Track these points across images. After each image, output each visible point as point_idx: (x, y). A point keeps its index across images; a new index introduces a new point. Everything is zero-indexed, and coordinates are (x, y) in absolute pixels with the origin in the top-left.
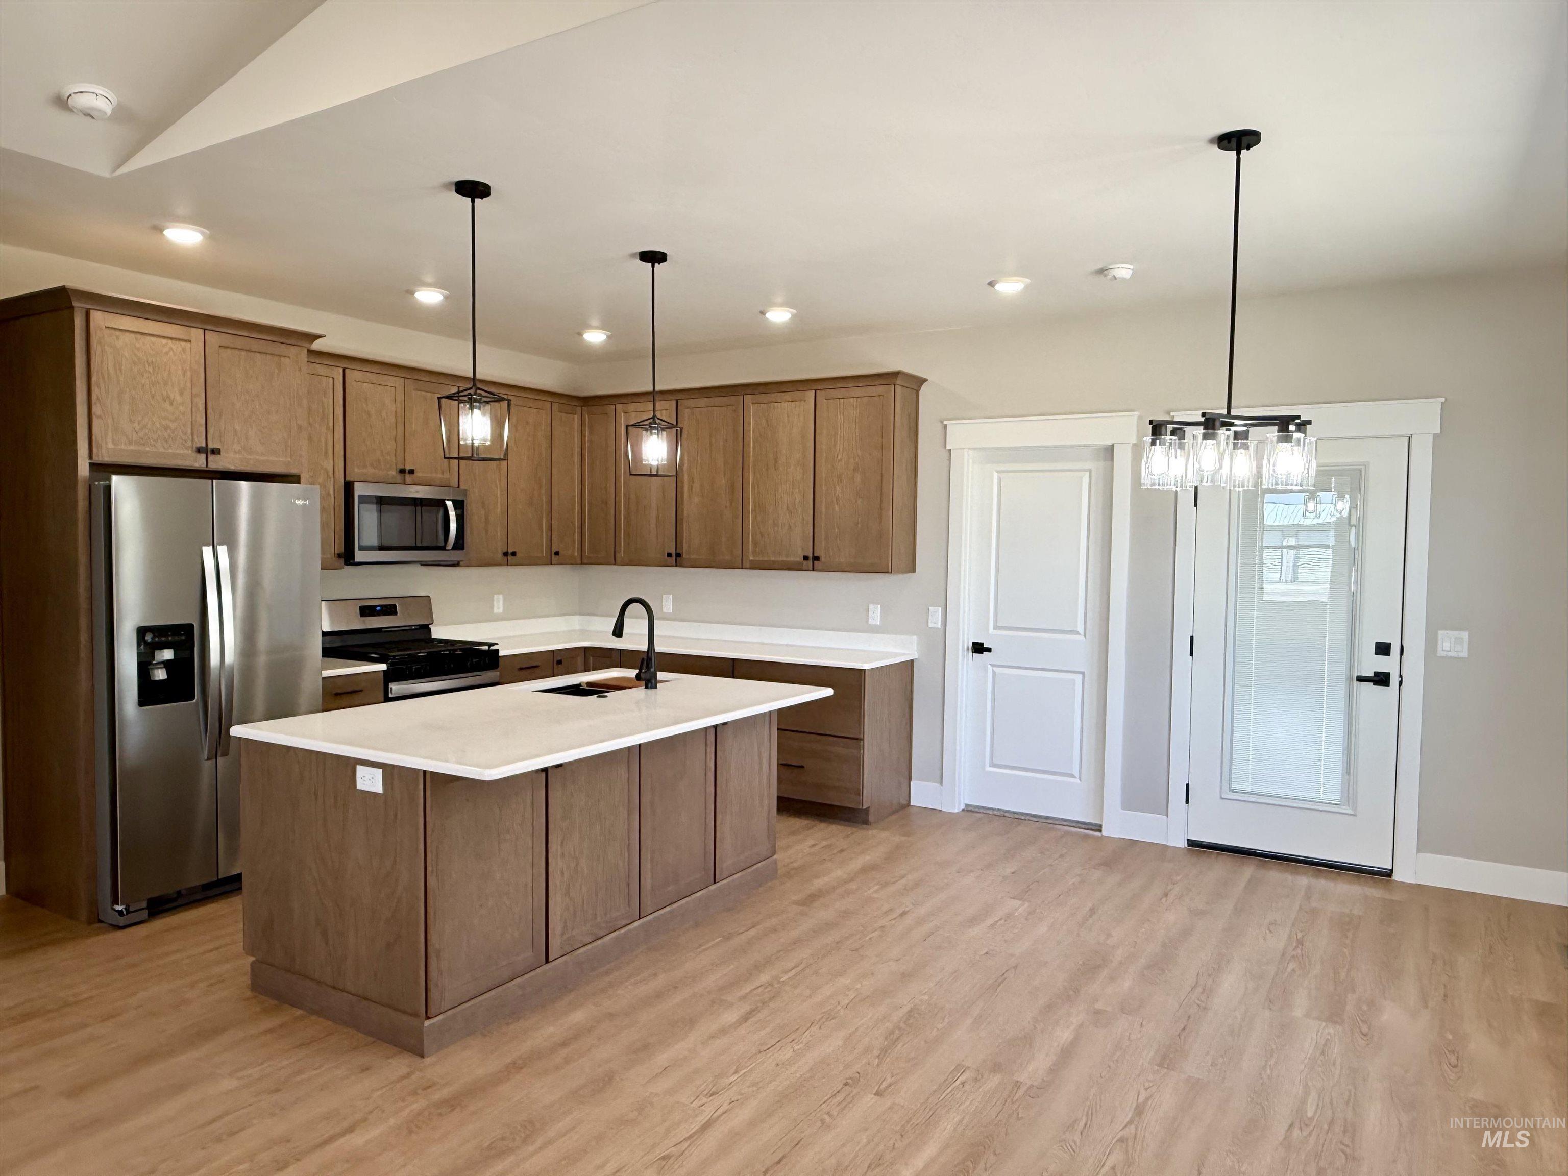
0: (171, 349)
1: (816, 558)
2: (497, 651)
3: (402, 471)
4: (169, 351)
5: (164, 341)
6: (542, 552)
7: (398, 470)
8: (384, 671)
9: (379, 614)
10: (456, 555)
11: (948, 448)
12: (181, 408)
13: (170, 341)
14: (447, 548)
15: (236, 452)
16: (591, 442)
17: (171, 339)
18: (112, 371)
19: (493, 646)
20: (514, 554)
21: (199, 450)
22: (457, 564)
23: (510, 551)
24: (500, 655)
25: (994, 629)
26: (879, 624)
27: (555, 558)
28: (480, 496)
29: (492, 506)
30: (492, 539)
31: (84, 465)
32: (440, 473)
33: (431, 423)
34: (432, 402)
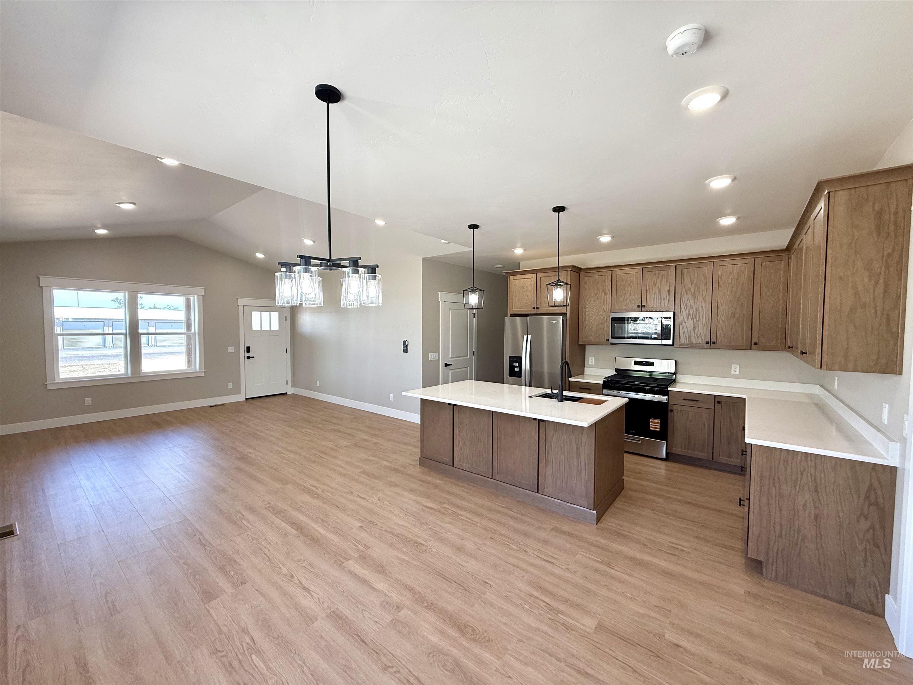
0: (528, 281)
3: (639, 306)
5: (526, 279)
9: (644, 365)
10: (665, 342)
12: (530, 297)
18: (514, 290)
20: (714, 343)
21: (533, 308)
23: (712, 341)
24: (669, 389)
26: (886, 424)
27: (753, 347)
28: (689, 314)
29: (699, 318)
30: (699, 335)
31: (509, 315)
32: (663, 305)
33: (658, 284)
34: (659, 275)
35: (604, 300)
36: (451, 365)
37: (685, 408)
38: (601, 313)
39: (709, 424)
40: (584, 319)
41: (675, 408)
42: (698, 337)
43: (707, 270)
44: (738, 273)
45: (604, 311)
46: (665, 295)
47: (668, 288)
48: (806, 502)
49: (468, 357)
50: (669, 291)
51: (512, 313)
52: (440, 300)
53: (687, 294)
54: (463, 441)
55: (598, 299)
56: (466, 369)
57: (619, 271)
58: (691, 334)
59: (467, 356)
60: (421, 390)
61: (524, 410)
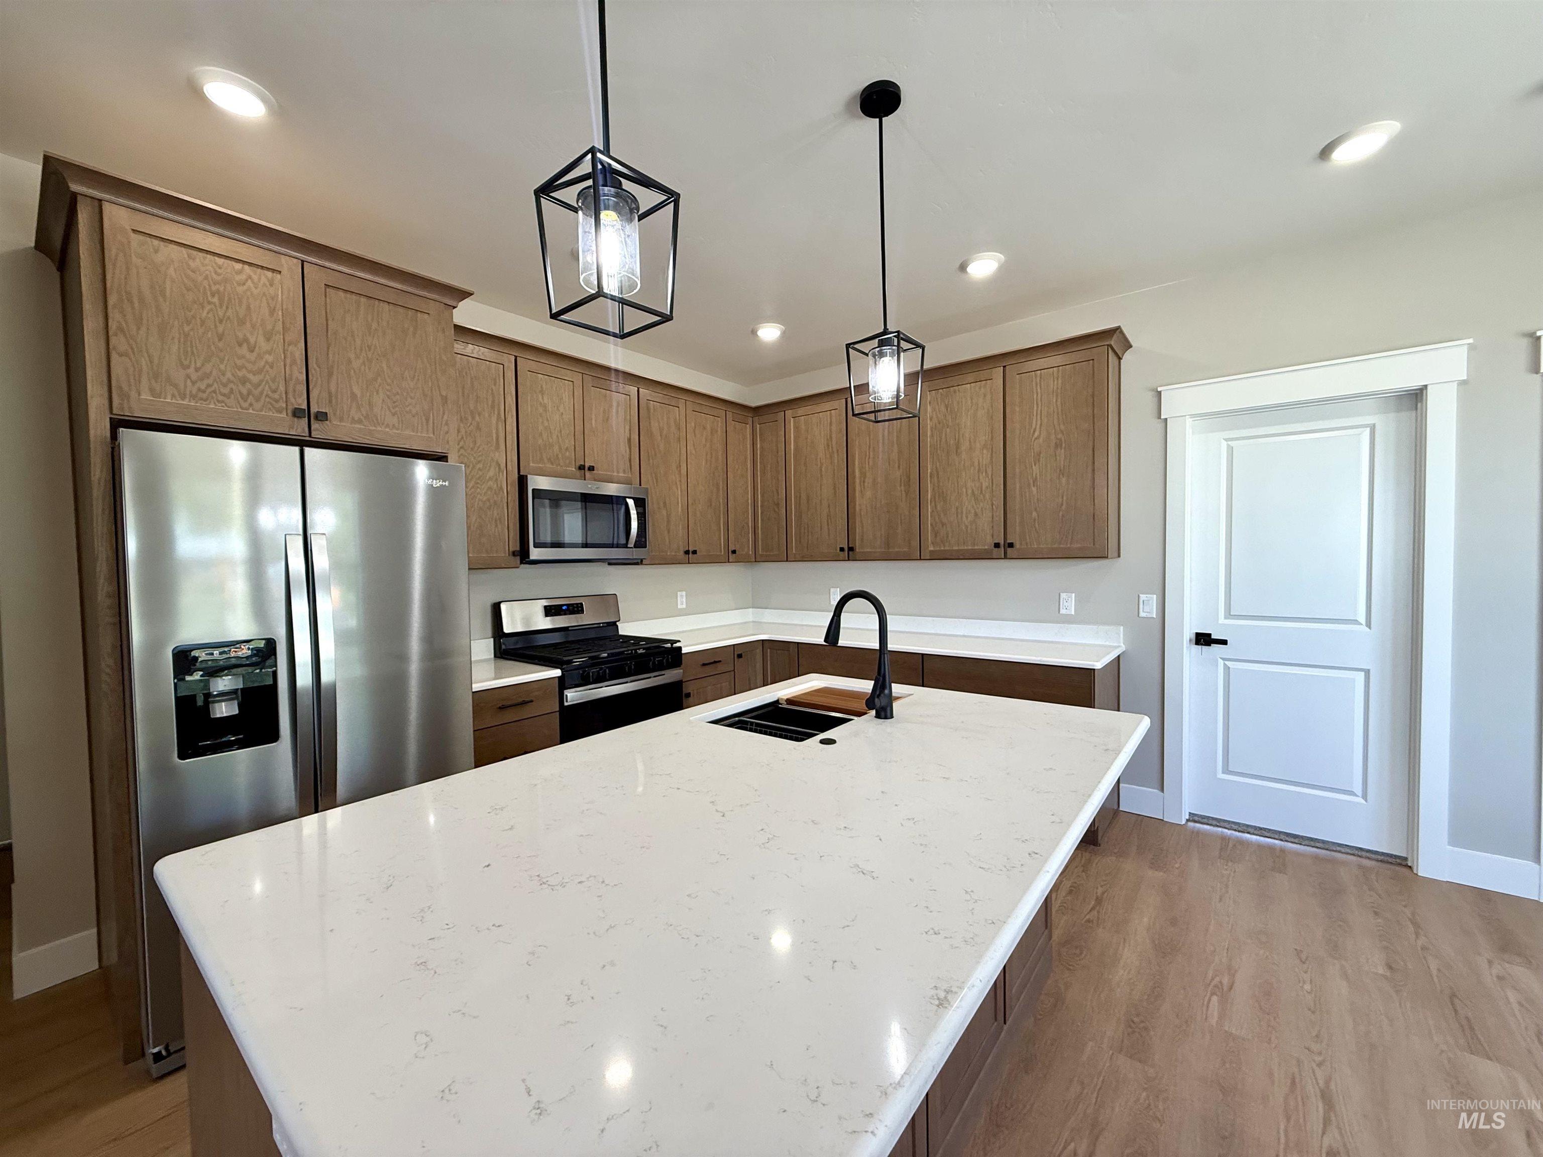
0: (250, 277)
1: (1011, 545)
2: (680, 648)
3: (581, 468)
4: (247, 280)
5: (238, 266)
6: (721, 551)
7: (577, 467)
8: (558, 677)
9: (565, 613)
10: (637, 553)
11: (1163, 417)
12: (270, 358)
13: (246, 267)
14: (629, 546)
15: (354, 421)
16: (762, 447)
17: (250, 264)
18: (147, 292)
19: (676, 643)
20: (695, 552)
21: (297, 413)
22: (639, 562)
23: (691, 549)
24: (683, 652)
25: (1225, 618)
26: (1073, 613)
27: (732, 557)
28: (661, 496)
29: (673, 506)
33: (612, 421)
34: (612, 400)
37: (703, 683)
38: (491, 473)
44: (712, 429)
45: (500, 468)
46: (623, 448)
47: (627, 435)
50: (629, 441)
53: (655, 453)
55: (478, 428)
57: (531, 364)
58: (663, 536)
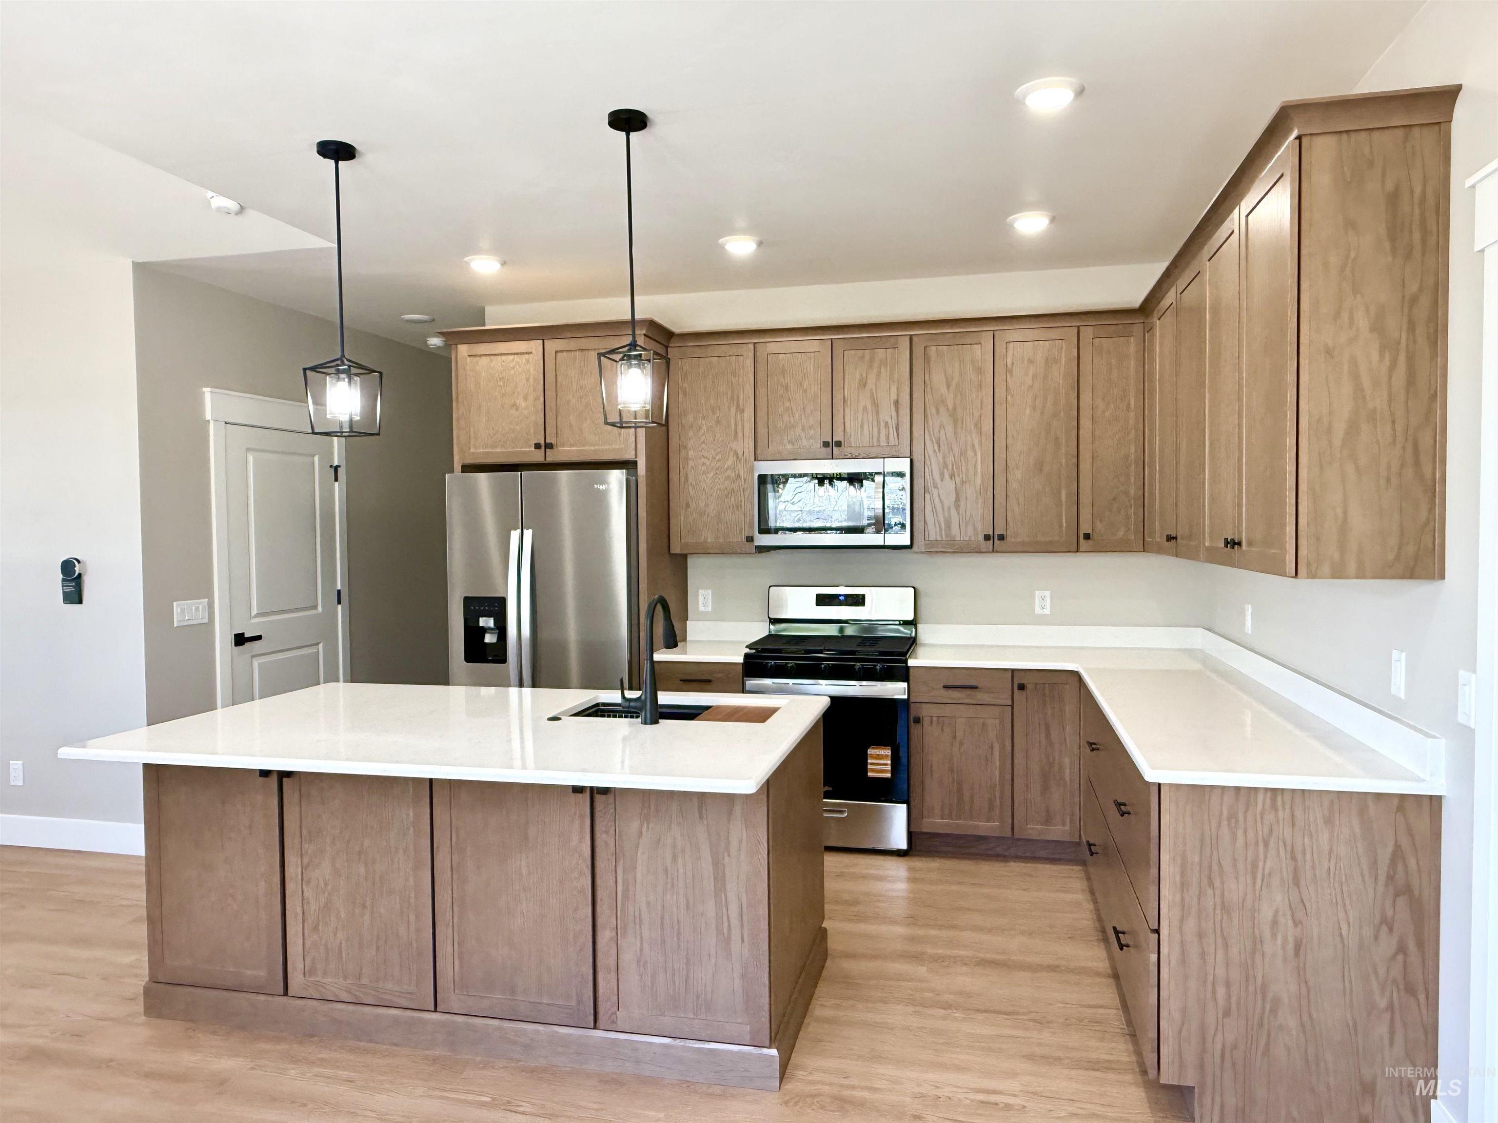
0: (518, 362)
3: (826, 445)
4: (516, 365)
5: (511, 357)
7: (822, 444)
8: (742, 664)
9: (840, 604)
11: (1477, 247)
12: (526, 412)
15: (571, 445)
17: (517, 354)
20: (1002, 538)
21: (537, 446)
23: (996, 533)
24: (910, 664)
26: (1403, 697)
27: (1085, 544)
28: (945, 465)
29: (967, 476)
30: (968, 519)
31: (457, 467)
32: (883, 444)
33: (871, 385)
34: (872, 360)
35: (736, 425)
36: (259, 638)
37: (947, 711)
38: (729, 463)
39: (1002, 747)
40: (683, 480)
41: (926, 712)
42: (967, 524)
43: (981, 352)
44: (1047, 360)
45: (737, 457)
46: (887, 413)
47: (894, 396)
48: (1277, 911)
49: (320, 609)
50: (897, 403)
51: (469, 461)
52: (208, 416)
53: (938, 412)
54: (323, 901)
55: (718, 421)
56: (313, 650)
57: (774, 346)
58: (950, 516)
59: (315, 607)
60: (144, 731)
61: (518, 763)
